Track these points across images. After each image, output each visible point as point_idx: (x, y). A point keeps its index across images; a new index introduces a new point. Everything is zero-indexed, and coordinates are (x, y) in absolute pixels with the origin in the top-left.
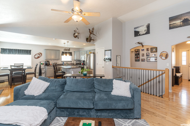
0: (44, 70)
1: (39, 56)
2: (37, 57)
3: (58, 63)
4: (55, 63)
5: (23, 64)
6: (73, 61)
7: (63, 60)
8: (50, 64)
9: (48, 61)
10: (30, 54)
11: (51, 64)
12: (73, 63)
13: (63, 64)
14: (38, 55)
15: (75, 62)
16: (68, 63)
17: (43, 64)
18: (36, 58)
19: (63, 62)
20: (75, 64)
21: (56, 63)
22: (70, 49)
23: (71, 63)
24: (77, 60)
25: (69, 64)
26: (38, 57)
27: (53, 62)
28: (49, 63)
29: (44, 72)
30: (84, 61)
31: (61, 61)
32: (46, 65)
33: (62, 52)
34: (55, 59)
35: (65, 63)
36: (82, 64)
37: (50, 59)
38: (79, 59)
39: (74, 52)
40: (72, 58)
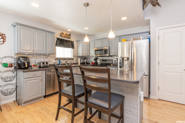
0: (14, 82)
3: (49, 63)
4: (43, 63)
8: (31, 64)
9: (26, 58)
11: (34, 66)
17: (11, 66)
21: (47, 63)
22: (70, 35)
23: (72, 61)
25: (69, 64)
27: (37, 62)
28: (29, 63)
29: (13, 87)
30: (96, 59)
31: (55, 58)
32: (19, 69)
33: (58, 39)
34: (44, 52)
35: (63, 62)
36: (92, 63)
37: (32, 52)
38: (89, 55)
39: (77, 41)
40: (74, 53)
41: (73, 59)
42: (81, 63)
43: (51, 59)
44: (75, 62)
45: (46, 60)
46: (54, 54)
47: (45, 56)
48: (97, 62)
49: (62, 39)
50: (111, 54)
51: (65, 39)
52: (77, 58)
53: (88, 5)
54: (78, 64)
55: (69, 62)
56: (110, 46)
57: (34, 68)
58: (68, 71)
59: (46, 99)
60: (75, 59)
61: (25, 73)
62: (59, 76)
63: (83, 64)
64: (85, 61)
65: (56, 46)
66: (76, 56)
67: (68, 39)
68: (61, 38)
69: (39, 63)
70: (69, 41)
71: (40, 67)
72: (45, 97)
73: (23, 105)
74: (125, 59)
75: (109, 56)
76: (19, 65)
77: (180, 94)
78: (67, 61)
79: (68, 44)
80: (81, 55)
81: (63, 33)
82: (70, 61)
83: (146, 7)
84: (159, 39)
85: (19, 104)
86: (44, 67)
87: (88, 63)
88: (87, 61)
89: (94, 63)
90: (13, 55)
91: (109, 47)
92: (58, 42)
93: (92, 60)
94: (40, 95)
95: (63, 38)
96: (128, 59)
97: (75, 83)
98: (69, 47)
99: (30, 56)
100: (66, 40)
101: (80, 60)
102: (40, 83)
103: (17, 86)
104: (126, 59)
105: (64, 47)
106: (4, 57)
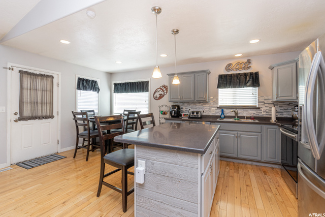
1: (163, 93)
2: (158, 96)
3: (204, 114)
6: (264, 108)
7: (221, 103)
10: (147, 91)
12: (263, 114)
13: (220, 117)
14: (161, 93)
15: (273, 109)
16: (241, 113)
18: (156, 99)
19: (222, 108)
20: (273, 120)
22: (249, 61)
23: (252, 113)
24: (283, 102)
25: (243, 117)
27: (192, 110)
31: (215, 106)
33: (221, 76)
34: (192, 99)
37: (179, 100)
39: (271, 69)
41: (259, 108)
49: (231, 76)
51: (236, 72)
54: (269, 119)
57: (184, 117)
65: (218, 88)
66: (270, 101)
67: (242, 71)
68: (226, 73)
71: (189, 117)
79: (243, 79)
81: (231, 65)
95: (231, 73)
98: (244, 85)
99: (181, 105)
100: (237, 74)
101: (277, 111)
105: (234, 87)
106: (162, 106)
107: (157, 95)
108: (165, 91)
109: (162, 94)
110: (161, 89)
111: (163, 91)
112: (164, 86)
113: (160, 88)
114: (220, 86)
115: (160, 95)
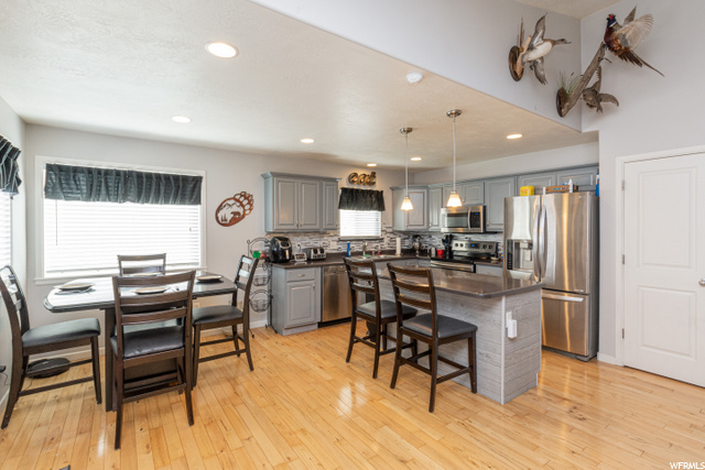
0: (267, 287)
1: (241, 210)
2: (229, 217)
3: (327, 251)
4: (316, 251)
5: (163, 257)
7: (344, 233)
8: (295, 253)
10: (197, 201)
11: (299, 256)
13: (347, 254)
14: (236, 208)
15: (398, 240)
18: (224, 223)
20: (398, 252)
21: (322, 251)
22: (373, 175)
25: (371, 253)
26: (237, 218)
27: (307, 246)
28: (290, 251)
29: (267, 297)
30: (449, 239)
31: (336, 238)
32: (275, 262)
33: (344, 190)
34: (317, 227)
35: (356, 247)
36: (436, 251)
37: (295, 227)
38: (425, 227)
39: (392, 189)
40: (383, 223)
41: (381, 240)
42: (403, 251)
43: (330, 239)
44: (386, 247)
45: (319, 244)
46: (336, 228)
47: (317, 235)
48: (450, 248)
49: (352, 190)
50: (489, 229)
51: (363, 188)
52: (392, 236)
53: (409, 130)
54: (394, 252)
55: (371, 247)
56: (487, 204)
57: (299, 261)
58: (368, 271)
59: (323, 330)
60: (386, 240)
61: (289, 271)
62: (351, 280)
63: (409, 253)
64: (417, 245)
65: (340, 207)
66: (390, 230)
67: (368, 188)
68: (351, 186)
69: (307, 251)
70: (371, 192)
71: (309, 260)
72: (321, 325)
73: (285, 333)
74: (522, 245)
75: (485, 232)
76: (275, 254)
77: (688, 355)
78: (365, 247)
79: (369, 198)
80: (403, 229)
81: (356, 175)
82: (375, 245)
83: (569, 109)
84: (623, 188)
85: (276, 332)
86: (317, 259)
87: (424, 252)
88: (420, 244)
89: (444, 252)
90: (263, 235)
91: (485, 208)
92: (344, 198)
93: (437, 243)
94: (311, 320)
95: (355, 187)
96: (530, 245)
97: (382, 298)
98: (370, 207)
99: (290, 237)
100: (363, 191)
101: (402, 242)
102: (313, 293)
103: (271, 297)
104: (526, 245)
105: (359, 209)
106: (256, 240)
107: (227, 213)
108: (247, 207)
109: (238, 213)
110: (238, 201)
111: (243, 206)
112: (244, 195)
113: (234, 198)
114: (342, 205)
115: (235, 213)
